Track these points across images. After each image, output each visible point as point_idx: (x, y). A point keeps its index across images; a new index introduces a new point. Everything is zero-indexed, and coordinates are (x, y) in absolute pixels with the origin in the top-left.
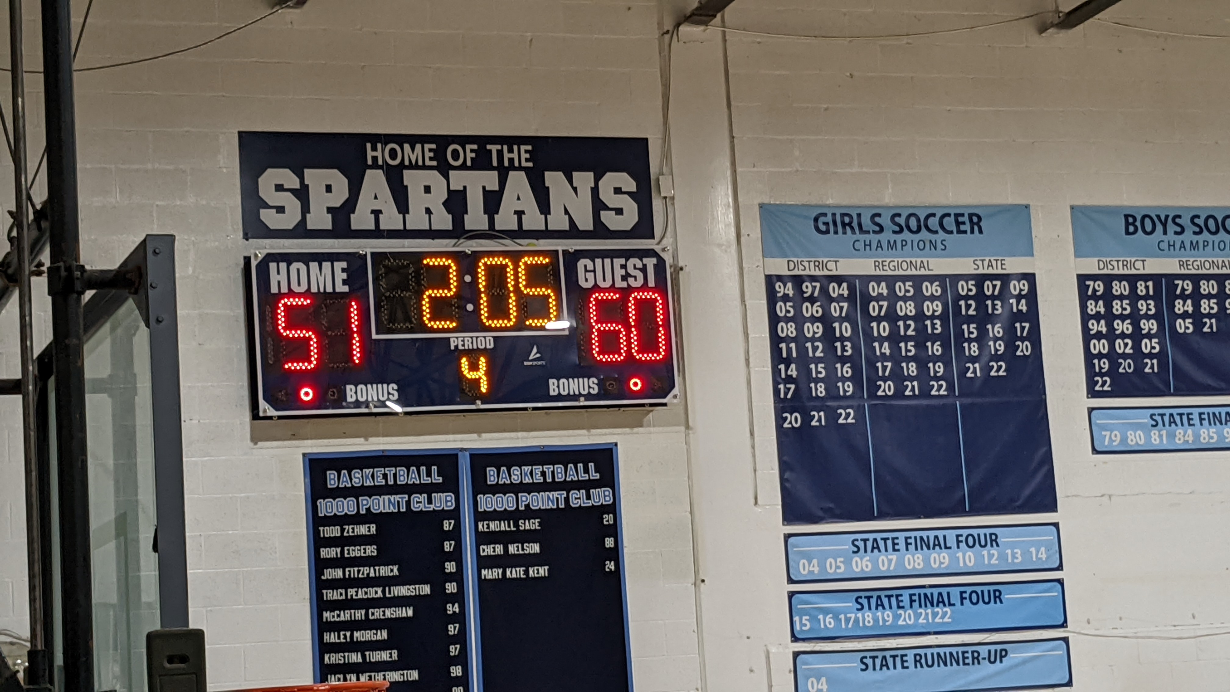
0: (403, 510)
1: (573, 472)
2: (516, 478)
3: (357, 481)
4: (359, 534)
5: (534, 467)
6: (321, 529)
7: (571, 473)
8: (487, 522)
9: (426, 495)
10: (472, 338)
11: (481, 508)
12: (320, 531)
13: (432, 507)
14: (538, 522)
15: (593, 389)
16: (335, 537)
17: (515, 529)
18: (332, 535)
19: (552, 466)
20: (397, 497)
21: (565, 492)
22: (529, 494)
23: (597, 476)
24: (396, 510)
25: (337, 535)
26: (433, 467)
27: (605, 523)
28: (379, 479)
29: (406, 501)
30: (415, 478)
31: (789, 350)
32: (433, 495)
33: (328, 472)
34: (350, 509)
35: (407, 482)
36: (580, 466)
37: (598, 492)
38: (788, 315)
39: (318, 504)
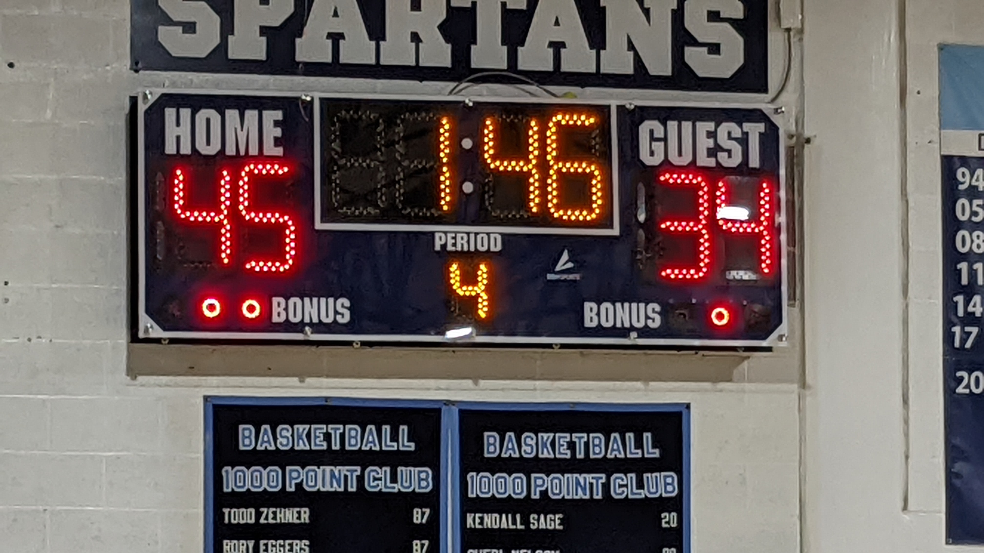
0: (353, 489)
1: (618, 445)
2: (528, 449)
3: (285, 441)
4: (283, 521)
5: (557, 435)
6: (226, 511)
7: (615, 447)
8: (480, 515)
9: (388, 469)
10: (468, 234)
11: (472, 493)
12: (224, 514)
13: (396, 488)
14: (559, 519)
15: (653, 320)
16: (247, 524)
17: (523, 527)
18: (242, 522)
19: (585, 435)
20: (344, 470)
21: (603, 476)
22: (548, 476)
23: (656, 453)
24: (342, 489)
25: (249, 521)
26: (401, 427)
27: (664, 525)
28: (318, 440)
29: (357, 476)
30: (373, 442)
31: (972, 274)
32: (399, 469)
33: (241, 427)
34: (272, 484)
35: (360, 448)
36: (630, 437)
37: (656, 477)
38: (974, 219)
39: (224, 474)
